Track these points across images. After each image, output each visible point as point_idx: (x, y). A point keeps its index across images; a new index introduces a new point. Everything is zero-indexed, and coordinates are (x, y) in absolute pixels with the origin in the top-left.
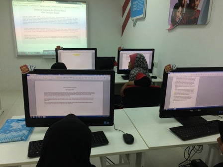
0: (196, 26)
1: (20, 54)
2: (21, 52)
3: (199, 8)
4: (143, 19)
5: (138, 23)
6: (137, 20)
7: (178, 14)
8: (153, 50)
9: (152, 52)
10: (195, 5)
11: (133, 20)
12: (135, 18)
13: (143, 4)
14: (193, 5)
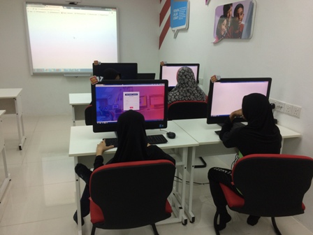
1: (36, 71)
4: (186, 30)
5: (180, 34)
6: (178, 31)
10: (239, 19)
11: (174, 31)
13: (185, 13)
14: (237, 18)
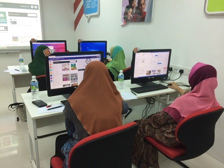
0: (144, 23)
3: (145, 10)
4: (98, 16)
5: (92, 19)
6: (91, 17)
7: (130, 14)
10: (142, 8)
11: (87, 17)
12: (89, 15)
13: (97, 3)
14: (141, 7)
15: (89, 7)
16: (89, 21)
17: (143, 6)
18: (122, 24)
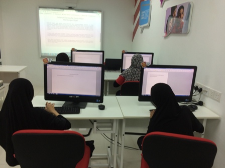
1: (43, 55)
2: (45, 54)
3: (183, 21)
4: (148, 27)
5: (145, 30)
6: (144, 28)
7: (170, 25)
8: (153, 54)
9: (151, 55)
11: (141, 28)
12: (142, 26)
15: (142, 18)
16: (142, 32)
17: (182, 16)
18: (164, 34)
